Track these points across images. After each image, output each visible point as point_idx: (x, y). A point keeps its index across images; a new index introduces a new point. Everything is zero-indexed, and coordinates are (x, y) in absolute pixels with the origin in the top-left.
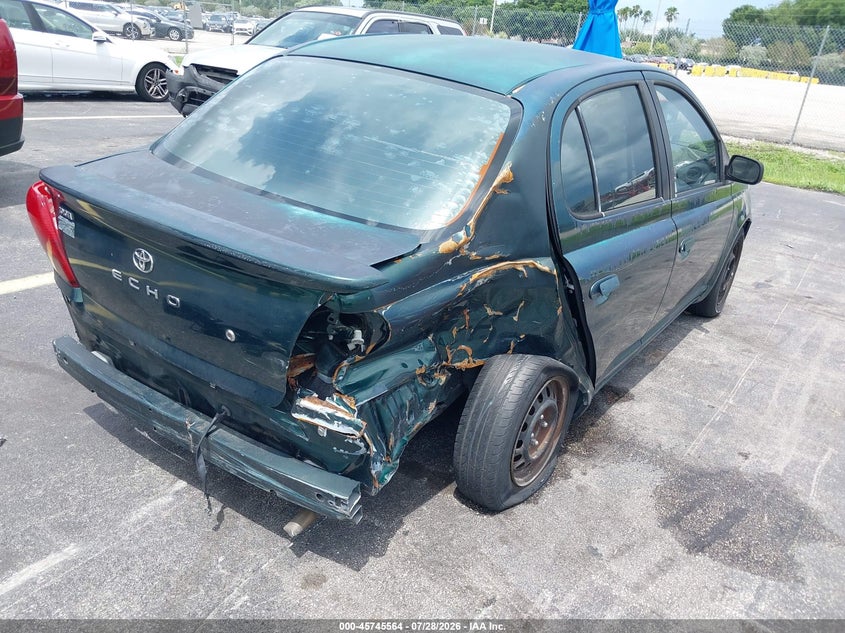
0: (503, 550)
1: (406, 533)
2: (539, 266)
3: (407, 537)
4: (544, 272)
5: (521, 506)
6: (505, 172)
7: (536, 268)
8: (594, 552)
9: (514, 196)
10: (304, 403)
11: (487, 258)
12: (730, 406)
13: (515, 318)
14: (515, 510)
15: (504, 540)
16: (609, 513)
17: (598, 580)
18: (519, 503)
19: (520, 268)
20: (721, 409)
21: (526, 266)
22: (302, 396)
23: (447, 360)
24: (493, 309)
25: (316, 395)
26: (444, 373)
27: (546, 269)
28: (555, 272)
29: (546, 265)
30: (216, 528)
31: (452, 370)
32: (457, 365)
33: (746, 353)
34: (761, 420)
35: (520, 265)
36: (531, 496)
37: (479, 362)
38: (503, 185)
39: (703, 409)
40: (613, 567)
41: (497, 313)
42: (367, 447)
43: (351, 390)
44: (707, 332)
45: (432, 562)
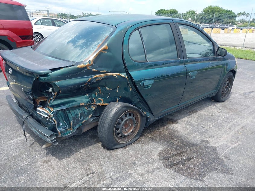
0: (106, 160)
1: (80, 153)
2: (121, 75)
3: (80, 154)
4: (123, 77)
5: (120, 149)
6: (105, 46)
7: (120, 76)
8: (134, 164)
9: (109, 54)
10: (38, 109)
11: (101, 71)
12: (210, 127)
13: (117, 91)
14: (117, 150)
15: (108, 157)
16: (147, 154)
17: (130, 171)
18: (119, 148)
19: (115, 75)
20: (206, 128)
21: (117, 75)
22: (39, 107)
23: (94, 102)
24: (108, 87)
25: (42, 107)
26: (95, 106)
27: (124, 76)
28: (127, 77)
29: (123, 75)
30: (30, 146)
31: (97, 106)
32: (98, 104)
33: (226, 113)
34: (219, 132)
35: (114, 75)
36: (124, 146)
37: (106, 104)
38: (104, 50)
39: (200, 128)
40: (138, 168)
41: (110, 89)
42: (55, 122)
43: (54, 106)
44: (216, 106)
45: (83, 160)
